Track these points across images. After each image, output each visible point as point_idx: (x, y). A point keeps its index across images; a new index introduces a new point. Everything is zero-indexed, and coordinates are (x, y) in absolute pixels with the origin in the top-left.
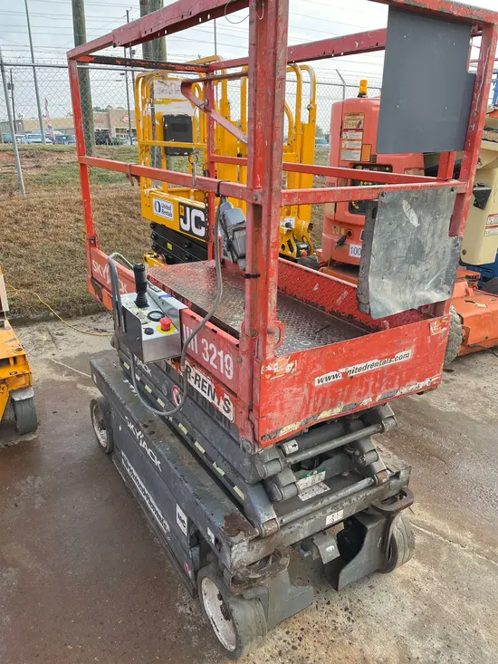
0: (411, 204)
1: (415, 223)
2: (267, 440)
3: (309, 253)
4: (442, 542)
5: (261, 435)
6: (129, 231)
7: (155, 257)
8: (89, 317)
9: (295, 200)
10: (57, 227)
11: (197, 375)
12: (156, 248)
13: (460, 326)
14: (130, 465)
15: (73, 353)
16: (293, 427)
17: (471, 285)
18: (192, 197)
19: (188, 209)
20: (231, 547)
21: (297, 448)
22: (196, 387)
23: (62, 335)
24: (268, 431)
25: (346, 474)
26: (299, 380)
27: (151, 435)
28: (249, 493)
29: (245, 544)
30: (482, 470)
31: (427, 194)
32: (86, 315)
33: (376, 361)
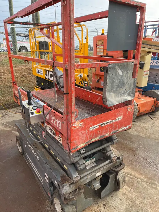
0: (119, 67)
1: (121, 74)
2: (74, 150)
3: (88, 85)
4: (134, 179)
5: (71, 149)
6: (29, 79)
7: (38, 87)
8: (16, 108)
9: (80, 67)
10: (5, 79)
11: (49, 128)
12: (38, 85)
13: (137, 107)
14: (29, 158)
15: (11, 120)
16: (83, 145)
17: (140, 93)
18: (49, 68)
19: (48, 72)
20: (63, 187)
21: (85, 151)
22: (49, 132)
23: (7, 114)
24: (74, 147)
25: (102, 159)
26: (84, 128)
27: (36, 148)
28: (69, 168)
29: (68, 186)
30: (146, 154)
31: (124, 64)
32: (15, 107)
33: (110, 121)
